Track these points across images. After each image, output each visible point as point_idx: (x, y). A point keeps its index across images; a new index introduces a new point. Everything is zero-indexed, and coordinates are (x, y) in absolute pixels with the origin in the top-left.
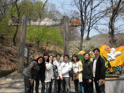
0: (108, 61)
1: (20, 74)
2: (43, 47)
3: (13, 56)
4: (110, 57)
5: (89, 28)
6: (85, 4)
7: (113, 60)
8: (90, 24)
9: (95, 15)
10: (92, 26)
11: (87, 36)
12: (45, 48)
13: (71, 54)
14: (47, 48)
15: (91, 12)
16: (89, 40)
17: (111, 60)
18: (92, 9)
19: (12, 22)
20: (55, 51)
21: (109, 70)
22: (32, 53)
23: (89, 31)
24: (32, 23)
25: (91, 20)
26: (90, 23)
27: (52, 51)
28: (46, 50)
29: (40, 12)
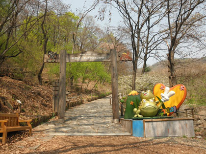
0: (162, 102)
1: (61, 120)
2: (78, 84)
3: (44, 99)
4: (163, 97)
5: (146, 55)
6: (138, 26)
7: (167, 100)
8: (147, 50)
9: (154, 36)
10: (150, 52)
11: (144, 67)
12: (81, 87)
13: (120, 94)
14: (84, 86)
15: (148, 32)
16: (148, 71)
17: (165, 101)
18: (149, 28)
19: (48, 58)
20: (95, 90)
21: (163, 112)
22: (67, 94)
23: (145, 60)
24: (73, 58)
25: (148, 44)
26: (147, 48)
27: (91, 90)
28: (83, 89)
29: (74, 34)
